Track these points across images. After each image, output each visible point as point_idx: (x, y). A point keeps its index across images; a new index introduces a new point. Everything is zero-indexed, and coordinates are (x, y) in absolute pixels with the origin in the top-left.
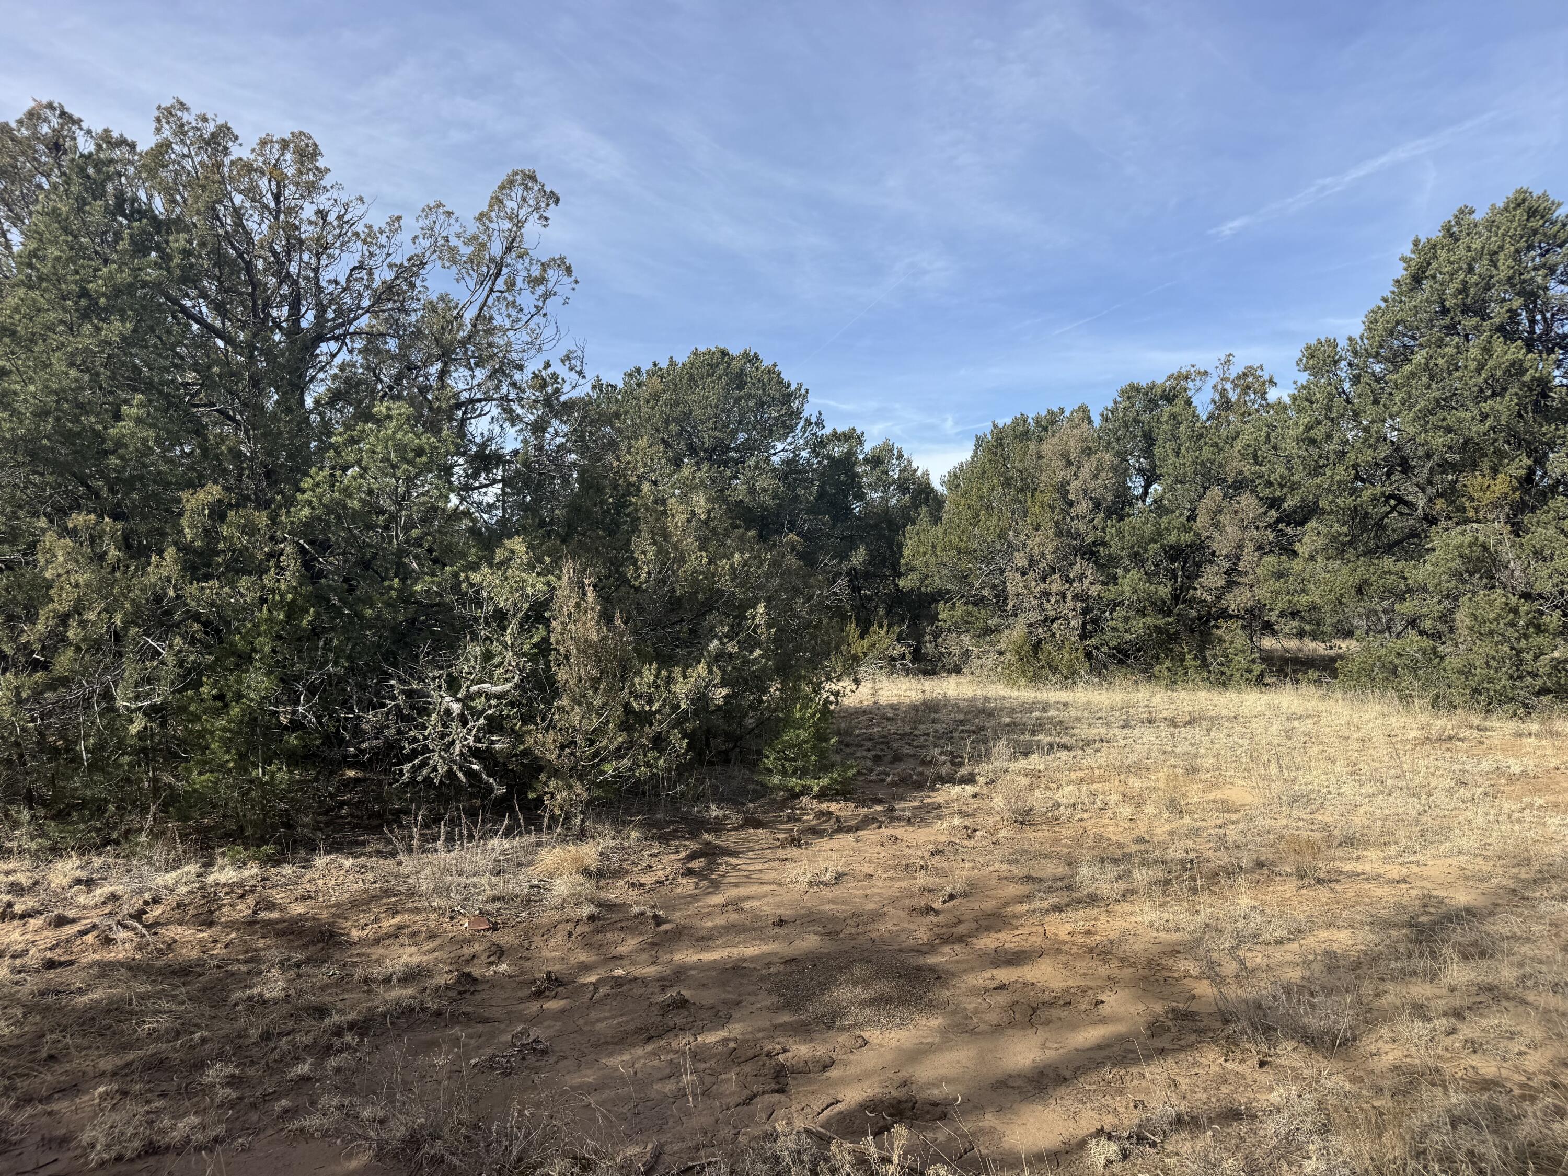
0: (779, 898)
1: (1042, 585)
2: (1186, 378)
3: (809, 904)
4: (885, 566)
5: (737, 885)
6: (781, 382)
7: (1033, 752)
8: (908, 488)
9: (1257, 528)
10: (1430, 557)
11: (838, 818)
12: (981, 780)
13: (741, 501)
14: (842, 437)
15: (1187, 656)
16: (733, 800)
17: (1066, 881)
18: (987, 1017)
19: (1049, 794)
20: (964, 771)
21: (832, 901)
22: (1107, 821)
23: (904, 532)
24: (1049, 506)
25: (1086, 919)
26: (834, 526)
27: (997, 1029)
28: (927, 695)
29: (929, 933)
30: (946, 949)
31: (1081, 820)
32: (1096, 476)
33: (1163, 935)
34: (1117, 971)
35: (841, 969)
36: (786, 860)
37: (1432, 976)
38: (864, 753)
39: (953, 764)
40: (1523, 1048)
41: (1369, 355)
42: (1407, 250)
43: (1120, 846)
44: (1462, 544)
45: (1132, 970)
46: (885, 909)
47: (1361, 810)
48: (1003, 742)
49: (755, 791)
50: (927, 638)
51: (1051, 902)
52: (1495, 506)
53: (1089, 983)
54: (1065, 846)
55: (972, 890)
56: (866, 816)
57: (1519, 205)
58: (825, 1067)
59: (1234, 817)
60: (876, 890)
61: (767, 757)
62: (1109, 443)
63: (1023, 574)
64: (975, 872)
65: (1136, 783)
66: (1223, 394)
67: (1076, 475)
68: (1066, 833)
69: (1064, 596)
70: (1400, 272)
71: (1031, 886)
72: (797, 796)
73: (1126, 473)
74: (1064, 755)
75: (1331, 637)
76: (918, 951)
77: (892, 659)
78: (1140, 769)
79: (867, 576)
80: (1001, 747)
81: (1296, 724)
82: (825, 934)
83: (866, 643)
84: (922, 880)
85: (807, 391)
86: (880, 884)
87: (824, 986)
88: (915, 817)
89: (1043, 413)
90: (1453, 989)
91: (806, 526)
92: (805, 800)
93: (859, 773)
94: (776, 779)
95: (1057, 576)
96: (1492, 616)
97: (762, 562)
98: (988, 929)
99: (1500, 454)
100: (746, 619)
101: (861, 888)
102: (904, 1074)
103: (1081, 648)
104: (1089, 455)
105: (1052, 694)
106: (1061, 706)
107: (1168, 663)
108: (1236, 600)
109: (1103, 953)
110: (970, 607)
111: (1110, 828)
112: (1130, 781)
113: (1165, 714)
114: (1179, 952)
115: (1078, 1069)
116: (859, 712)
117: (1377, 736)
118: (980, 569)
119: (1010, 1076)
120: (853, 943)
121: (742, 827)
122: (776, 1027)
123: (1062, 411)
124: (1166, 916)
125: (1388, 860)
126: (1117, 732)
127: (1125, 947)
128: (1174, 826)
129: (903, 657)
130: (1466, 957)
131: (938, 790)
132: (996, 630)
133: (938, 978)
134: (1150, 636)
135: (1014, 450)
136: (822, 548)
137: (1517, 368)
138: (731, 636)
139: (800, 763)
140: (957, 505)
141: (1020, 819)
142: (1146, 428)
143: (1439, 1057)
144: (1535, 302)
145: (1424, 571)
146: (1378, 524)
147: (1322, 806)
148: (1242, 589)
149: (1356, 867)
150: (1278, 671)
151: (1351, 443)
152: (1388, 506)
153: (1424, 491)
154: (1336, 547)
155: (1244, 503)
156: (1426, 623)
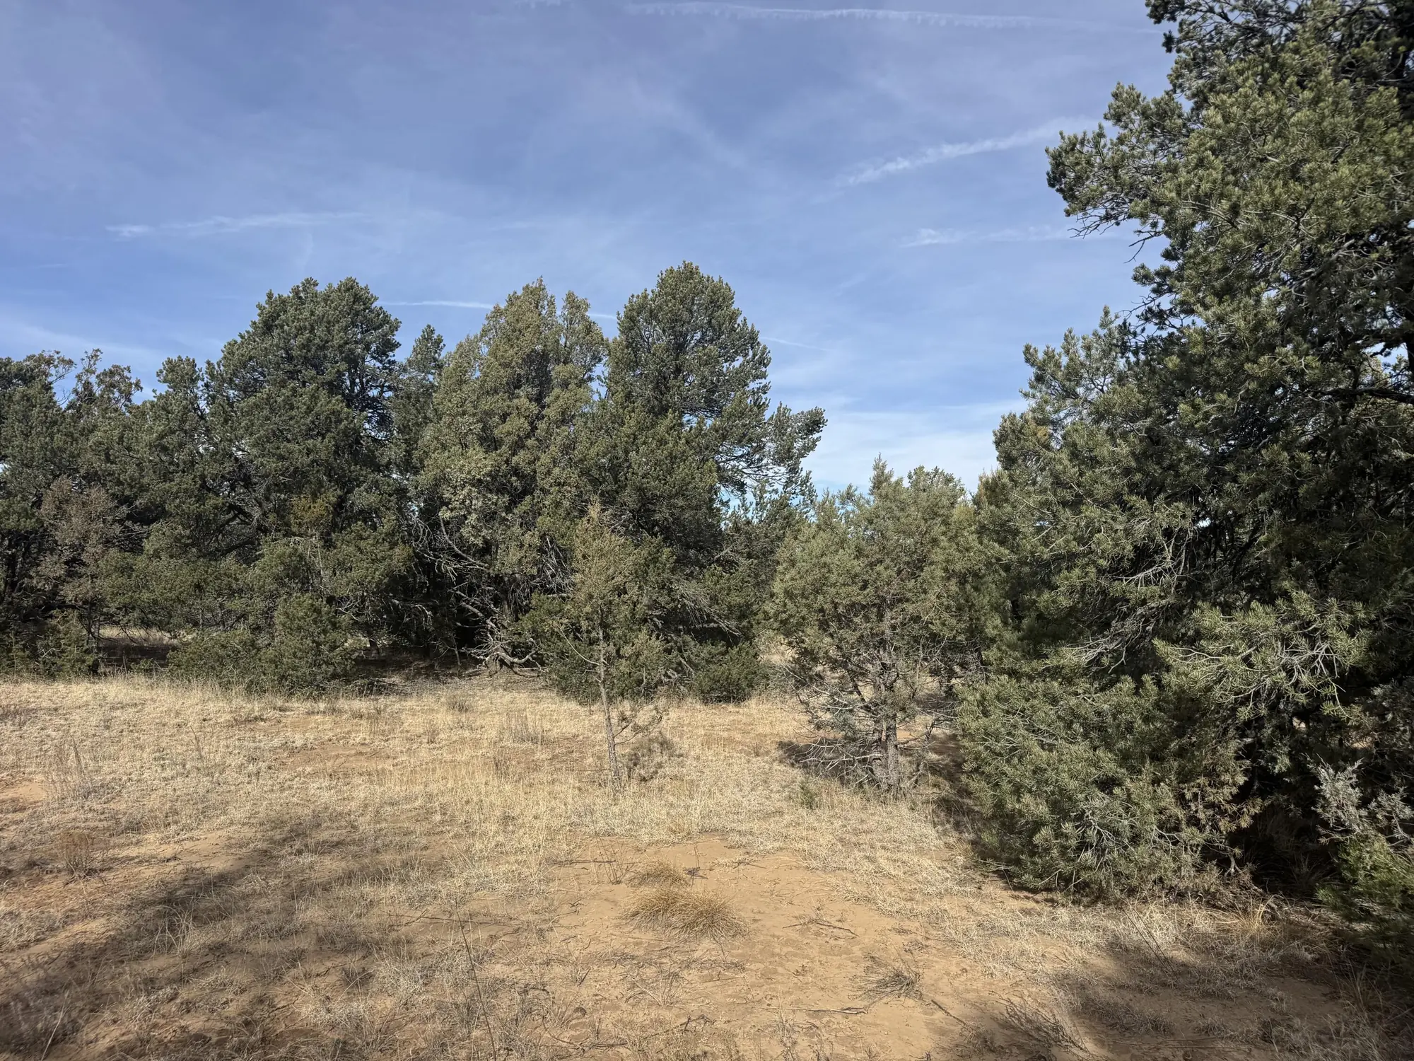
2: (48, 363)
9: (104, 521)
10: (260, 562)
15: (15, 647)
37: (168, 948)
41: (224, 380)
44: (283, 554)
47: (155, 794)
52: (314, 524)
57: (348, 290)
66: (88, 386)
70: (255, 315)
75: (177, 627)
90: (185, 956)
96: (301, 614)
99: (321, 485)
108: (72, 591)
117: (193, 720)
125: (165, 840)
130: (202, 923)
137: (335, 416)
143: (155, 1026)
144: (355, 368)
145: (252, 574)
146: (220, 529)
147: (119, 794)
148: (82, 580)
149: (133, 852)
150: (116, 660)
151: (201, 455)
152: (231, 515)
153: (260, 506)
154: (179, 548)
155: (93, 496)
156: (251, 619)
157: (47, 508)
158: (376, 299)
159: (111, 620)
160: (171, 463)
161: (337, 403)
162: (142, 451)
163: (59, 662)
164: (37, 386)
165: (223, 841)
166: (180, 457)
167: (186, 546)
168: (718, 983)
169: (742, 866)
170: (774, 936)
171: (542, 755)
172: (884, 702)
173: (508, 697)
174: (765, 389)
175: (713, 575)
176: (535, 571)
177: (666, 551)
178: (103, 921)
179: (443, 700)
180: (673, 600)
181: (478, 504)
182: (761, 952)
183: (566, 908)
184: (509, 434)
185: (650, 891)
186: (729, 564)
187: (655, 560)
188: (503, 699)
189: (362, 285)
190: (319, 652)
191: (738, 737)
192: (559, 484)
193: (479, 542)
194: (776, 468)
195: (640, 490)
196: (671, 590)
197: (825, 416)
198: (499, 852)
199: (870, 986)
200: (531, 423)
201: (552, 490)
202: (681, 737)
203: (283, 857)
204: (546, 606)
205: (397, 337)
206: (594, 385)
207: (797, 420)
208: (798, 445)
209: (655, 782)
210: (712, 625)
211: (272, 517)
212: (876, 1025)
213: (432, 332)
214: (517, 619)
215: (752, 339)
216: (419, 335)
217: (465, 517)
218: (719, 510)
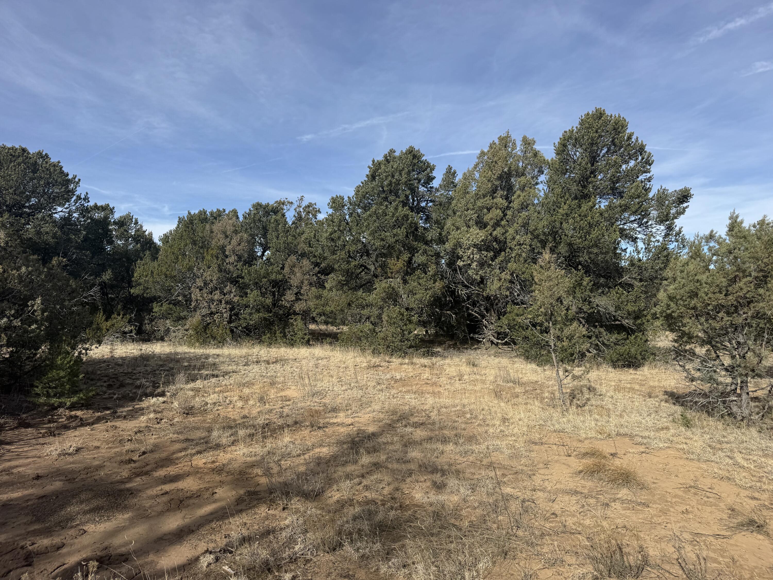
0: (38, 465)
1: (210, 296)
2: (283, 204)
3: (58, 466)
4: (123, 282)
5: (9, 460)
6: (62, 172)
7: (197, 379)
8: (140, 240)
9: (309, 275)
10: (375, 292)
11: (81, 419)
12: (168, 394)
13: (31, 238)
14: (100, 208)
15: (277, 332)
16: (12, 414)
17: (205, 439)
18: (155, 509)
19: (203, 399)
20: (159, 390)
21: (73, 463)
22: (230, 410)
23: (135, 264)
24: (215, 256)
25: (213, 455)
26: (92, 258)
27: (161, 514)
28: (143, 352)
29: (129, 472)
30: (138, 479)
31: (218, 410)
32: (239, 244)
33: (248, 459)
34: (225, 478)
35: (73, 496)
36: (45, 444)
37: (356, 462)
38: (102, 384)
39: (154, 387)
40: (384, 486)
41: (356, 205)
42: (370, 164)
43: (235, 420)
44: (385, 287)
45: (232, 476)
46: (105, 464)
47: (340, 397)
48: (182, 375)
49: (27, 407)
50: (146, 322)
51: (196, 450)
52: (398, 272)
53: (210, 485)
54: (208, 423)
55: (156, 448)
56: (99, 417)
57: (410, 153)
58: (59, 548)
59: (288, 403)
60: (100, 455)
61: (37, 387)
62: (246, 229)
63: (201, 290)
64: (160, 440)
65: (246, 391)
66: (299, 213)
67: (230, 242)
68: (210, 417)
69: (221, 302)
70: (367, 172)
71: (188, 443)
72: (56, 408)
73: (253, 244)
74: (213, 380)
75: (339, 324)
76: (122, 482)
77: (125, 333)
78: (249, 384)
79: (112, 287)
80: (181, 377)
81: (320, 361)
82: (66, 480)
83: (109, 323)
84: (128, 446)
85: (79, 180)
86: (104, 451)
87: (62, 507)
88: (128, 415)
89: (215, 210)
90: (363, 466)
91: (74, 256)
92: (61, 410)
93: (98, 394)
94: (42, 400)
95: (218, 291)
96: (395, 316)
97: (40, 274)
98: (162, 466)
99: (400, 252)
100: (28, 306)
101: (92, 454)
102: (106, 544)
103: (228, 327)
104: (236, 234)
105: (212, 350)
106: (216, 356)
107: (268, 335)
108: (298, 307)
109: (219, 470)
110: (171, 306)
111: (231, 413)
112: (244, 390)
113: (265, 358)
114: (255, 465)
115: (200, 525)
116: (101, 361)
117: (351, 365)
118: (178, 286)
119: (165, 535)
120: (83, 483)
121: (16, 428)
122: (29, 532)
123: (224, 211)
124: (251, 450)
125: (347, 416)
126: (241, 368)
127: (230, 466)
128: (262, 409)
129: (131, 332)
130: (369, 453)
131: (143, 401)
132: (185, 318)
133: (131, 494)
134: (261, 322)
135: (198, 227)
136: (84, 269)
137: (406, 217)
138: (15, 317)
139: (59, 390)
140: (166, 251)
141: (186, 412)
142: (264, 224)
143: (354, 494)
144: (414, 192)
145: (372, 297)
146: (357, 277)
147: (325, 396)
148: (302, 302)
149: (335, 421)
150: (316, 339)
151: (348, 242)
152: (361, 269)
153: (374, 264)
154: (341, 285)
155: (304, 263)
156: (372, 319)
157: (287, 269)
158: (424, 155)
159: (314, 320)
160: (336, 246)
161: (406, 210)
162: (323, 241)
163: (295, 339)
164: (280, 215)
165: (371, 419)
166: (340, 243)
167: (343, 284)
168: (633, 511)
169: (644, 455)
170: (666, 492)
171: (518, 390)
172: (739, 366)
173: (497, 360)
174: (649, 180)
175: (617, 293)
176: (508, 293)
177: (587, 279)
178: (327, 448)
179: (464, 360)
180: (593, 308)
181: (477, 256)
182: (659, 499)
183: (541, 465)
184: (491, 219)
185: (589, 461)
186: (628, 286)
187: (580, 285)
188: (494, 361)
189: (417, 149)
190: (403, 335)
191: (637, 387)
192: (520, 245)
193: (478, 278)
194: (658, 227)
195: (570, 245)
196: (590, 302)
197: (692, 192)
198: (502, 435)
199: (732, 525)
200: (503, 212)
201: (516, 248)
202: (601, 385)
203: (399, 427)
204: (515, 311)
205: (434, 174)
206: (540, 186)
207: (672, 195)
208: (673, 211)
209: (587, 408)
210: (617, 322)
211: (379, 270)
212: (737, 546)
213: (451, 169)
214: (499, 319)
215: (641, 149)
216: (444, 172)
217: (470, 265)
218: (621, 254)
